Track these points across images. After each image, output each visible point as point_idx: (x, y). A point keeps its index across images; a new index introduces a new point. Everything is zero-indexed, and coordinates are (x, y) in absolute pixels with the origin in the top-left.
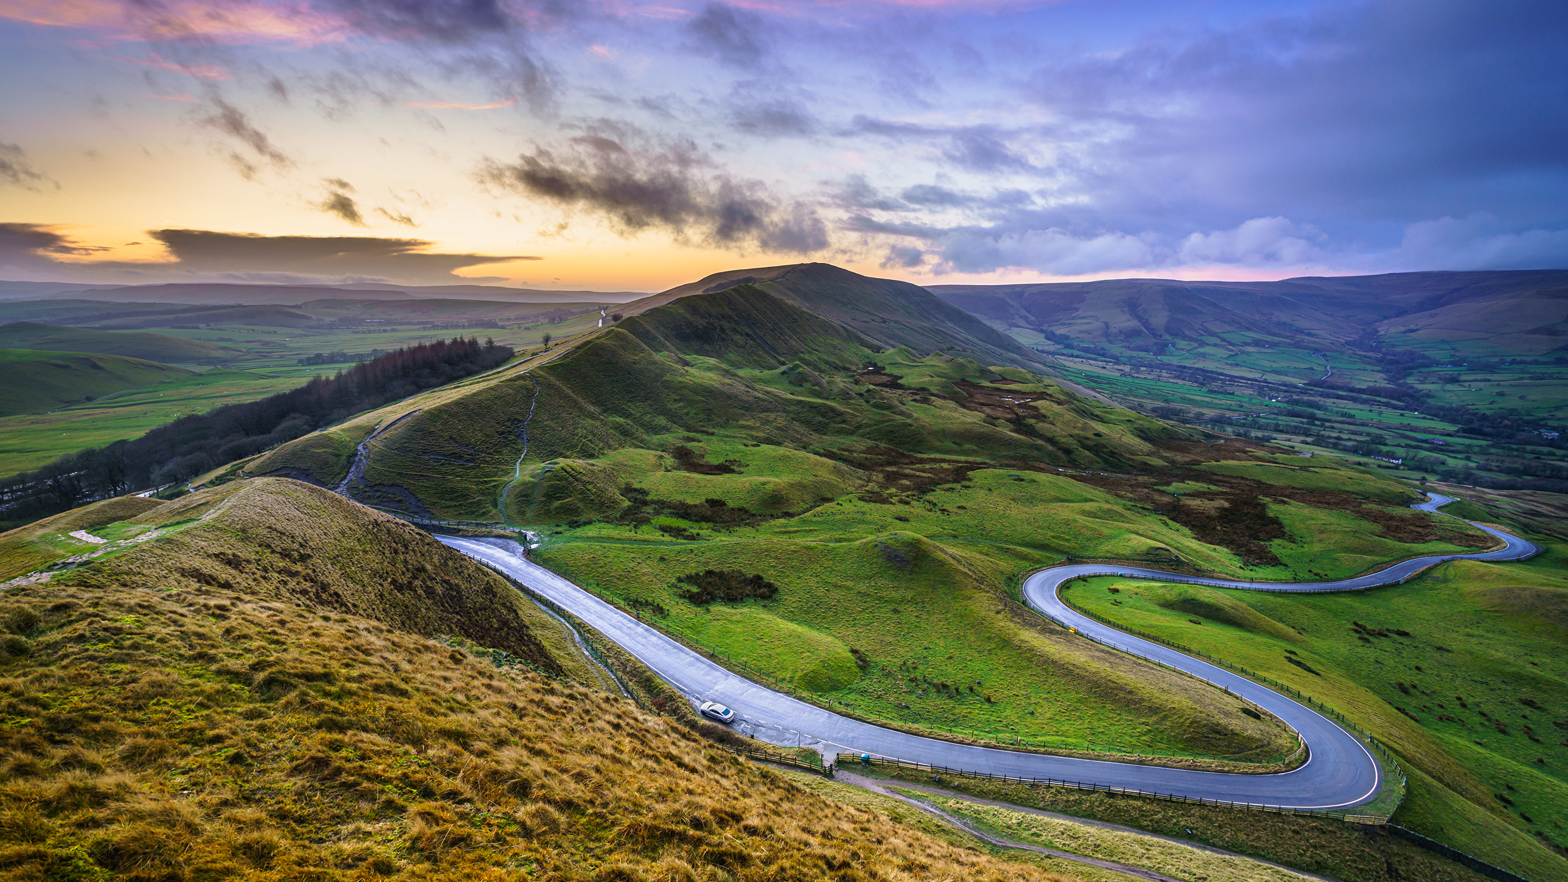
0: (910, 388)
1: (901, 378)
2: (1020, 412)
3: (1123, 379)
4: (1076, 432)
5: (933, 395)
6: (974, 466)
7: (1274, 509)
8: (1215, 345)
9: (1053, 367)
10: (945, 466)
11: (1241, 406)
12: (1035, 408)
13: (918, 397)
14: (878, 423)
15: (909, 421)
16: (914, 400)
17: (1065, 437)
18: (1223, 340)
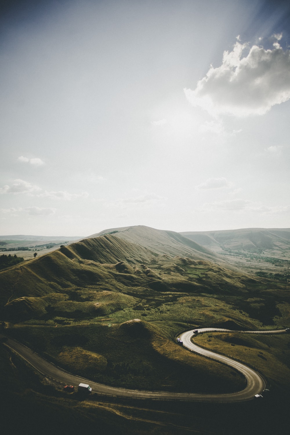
0: (164, 269)
1: (163, 265)
2: (201, 276)
3: (248, 262)
4: (219, 282)
5: (172, 271)
6: (180, 296)
7: (279, 306)
8: (277, 250)
9: (224, 260)
10: (170, 296)
11: (285, 270)
12: (206, 275)
13: (166, 272)
14: (149, 282)
15: (160, 281)
16: (165, 273)
17: (215, 284)
18: (280, 248)
